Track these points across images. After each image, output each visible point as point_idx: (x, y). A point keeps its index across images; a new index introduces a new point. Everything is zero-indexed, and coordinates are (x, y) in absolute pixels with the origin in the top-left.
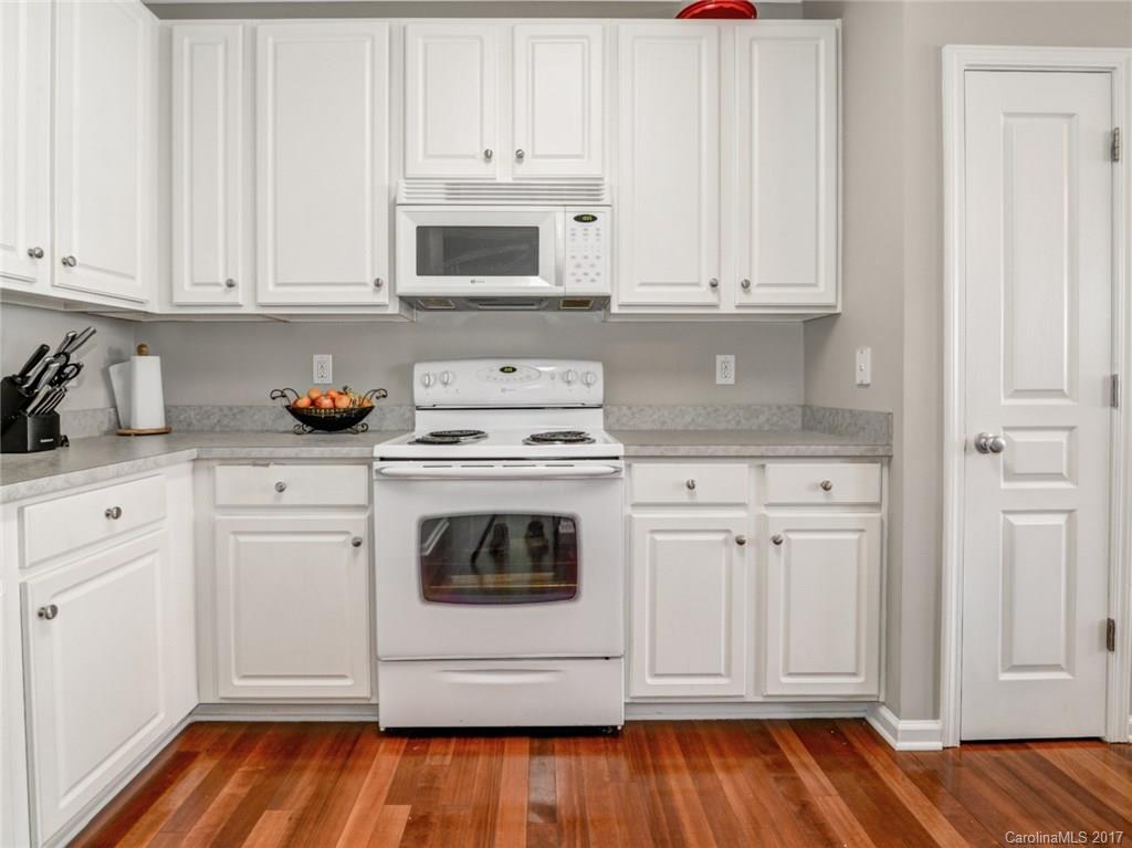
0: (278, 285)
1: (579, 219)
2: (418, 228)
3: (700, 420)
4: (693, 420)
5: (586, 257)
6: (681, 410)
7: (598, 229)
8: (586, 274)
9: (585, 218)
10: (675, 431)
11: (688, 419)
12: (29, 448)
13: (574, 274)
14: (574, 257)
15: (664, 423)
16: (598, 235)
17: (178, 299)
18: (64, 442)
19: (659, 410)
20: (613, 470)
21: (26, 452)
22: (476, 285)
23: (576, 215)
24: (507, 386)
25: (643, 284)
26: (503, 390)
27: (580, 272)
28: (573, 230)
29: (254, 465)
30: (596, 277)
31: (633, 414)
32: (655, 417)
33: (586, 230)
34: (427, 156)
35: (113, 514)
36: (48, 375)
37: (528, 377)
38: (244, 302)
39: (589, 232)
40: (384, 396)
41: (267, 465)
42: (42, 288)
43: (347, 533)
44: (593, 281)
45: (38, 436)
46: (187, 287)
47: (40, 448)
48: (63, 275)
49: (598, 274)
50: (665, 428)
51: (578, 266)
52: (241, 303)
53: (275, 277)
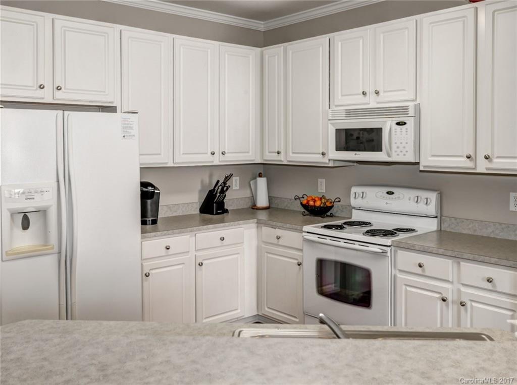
0: (293, 153)
1: (398, 124)
2: (336, 130)
3: (497, 232)
4: (493, 231)
5: (401, 143)
6: (486, 225)
7: (407, 129)
8: (401, 152)
9: (401, 123)
10: (482, 237)
11: (490, 230)
12: (215, 213)
13: (396, 152)
14: (396, 143)
15: (475, 231)
16: (407, 132)
17: (266, 158)
18: (226, 211)
19: (473, 223)
20: (381, 251)
21: (213, 214)
22: (356, 156)
23: (397, 122)
24: (388, 202)
25: (433, 156)
26: (387, 203)
27: (399, 150)
28: (396, 129)
29: (272, 228)
30: (405, 153)
31: (458, 223)
32: (470, 226)
33: (401, 129)
34: (342, 96)
35: (222, 239)
36: (219, 190)
37: (399, 198)
38: (283, 159)
39: (403, 130)
40: (339, 201)
41: (275, 228)
42: (216, 163)
43: (297, 259)
44: (404, 155)
45: (217, 209)
46: (267, 153)
47: (217, 214)
48: (222, 158)
49: (407, 152)
50: (476, 234)
51: (398, 147)
52: (282, 160)
53: (292, 151)
